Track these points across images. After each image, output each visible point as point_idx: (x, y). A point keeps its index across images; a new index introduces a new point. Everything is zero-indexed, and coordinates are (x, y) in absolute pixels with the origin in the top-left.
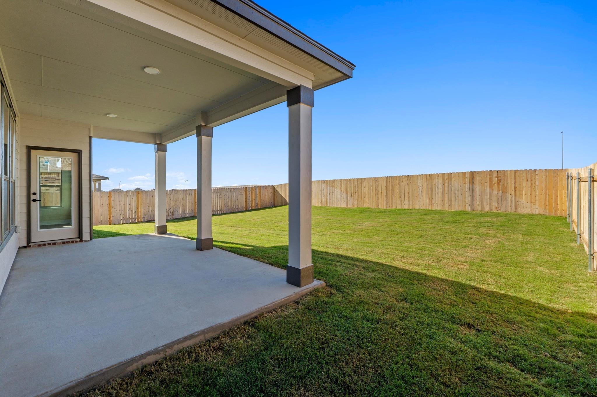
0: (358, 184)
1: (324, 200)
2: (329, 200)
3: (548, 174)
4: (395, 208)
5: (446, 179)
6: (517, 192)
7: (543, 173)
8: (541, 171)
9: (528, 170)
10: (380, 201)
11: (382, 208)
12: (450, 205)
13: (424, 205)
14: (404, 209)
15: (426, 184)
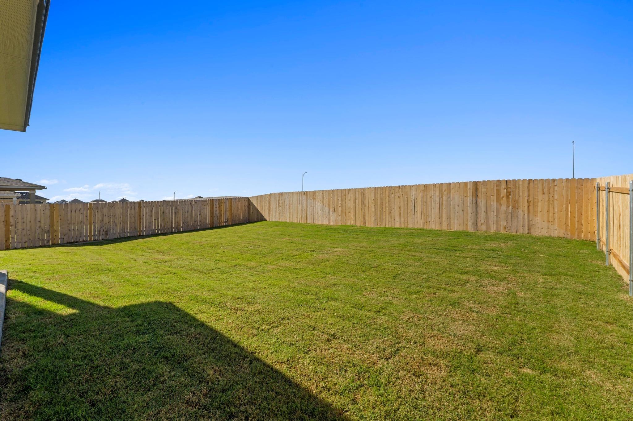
0: (342, 196)
1: (304, 216)
2: (309, 216)
3: (569, 184)
4: (384, 226)
5: (444, 191)
6: (531, 208)
7: (564, 184)
8: (561, 180)
9: (545, 179)
10: (367, 218)
11: (369, 226)
12: (449, 224)
13: (417, 222)
14: (395, 228)
15: (420, 196)
